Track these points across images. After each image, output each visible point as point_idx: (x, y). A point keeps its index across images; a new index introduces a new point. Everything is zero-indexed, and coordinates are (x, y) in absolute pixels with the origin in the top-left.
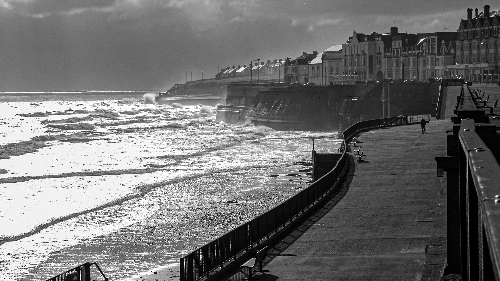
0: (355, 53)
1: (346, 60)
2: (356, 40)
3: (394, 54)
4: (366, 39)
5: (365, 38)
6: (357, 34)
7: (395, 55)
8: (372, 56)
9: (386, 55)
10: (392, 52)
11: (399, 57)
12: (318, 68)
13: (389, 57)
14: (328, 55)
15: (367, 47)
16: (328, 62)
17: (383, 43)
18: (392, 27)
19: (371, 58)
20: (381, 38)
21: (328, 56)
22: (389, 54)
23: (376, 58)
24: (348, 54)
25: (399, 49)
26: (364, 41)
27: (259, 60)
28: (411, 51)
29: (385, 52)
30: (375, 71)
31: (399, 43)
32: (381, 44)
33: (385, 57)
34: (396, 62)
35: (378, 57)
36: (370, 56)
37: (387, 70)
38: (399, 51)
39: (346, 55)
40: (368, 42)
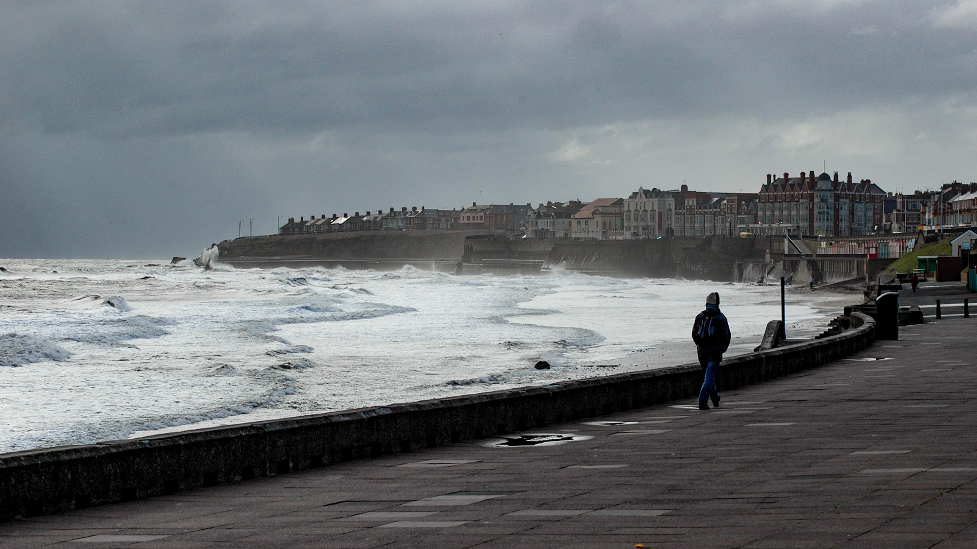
0: (641, 209)
1: (628, 215)
2: (641, 196)
3: (687, 212)
6: (643, 189)
7: (689, 213)
8: (661, 213)
9: (678, 212)
10: (684, 209)
11: (693, 215)
12: (586, 223)
13: (681, 214)
14: (601, 209)
15: (655, 203)
16: (602, 216)
17: (674, 200)
20: (670, 194)
22: (681, 211)
23: (666, 214)
24: (632, 209)
25: (693, 207)
26: (652, 196)
28: (706, 209)
29: (676, 209)
30: (665, 227)
31: (693, 201)
32: (671, 202)
33: (677, 214)
34: (690, 219)
35: (668, 214)
37: (680, 226)
39: (629, 210)
40: (656, 198)
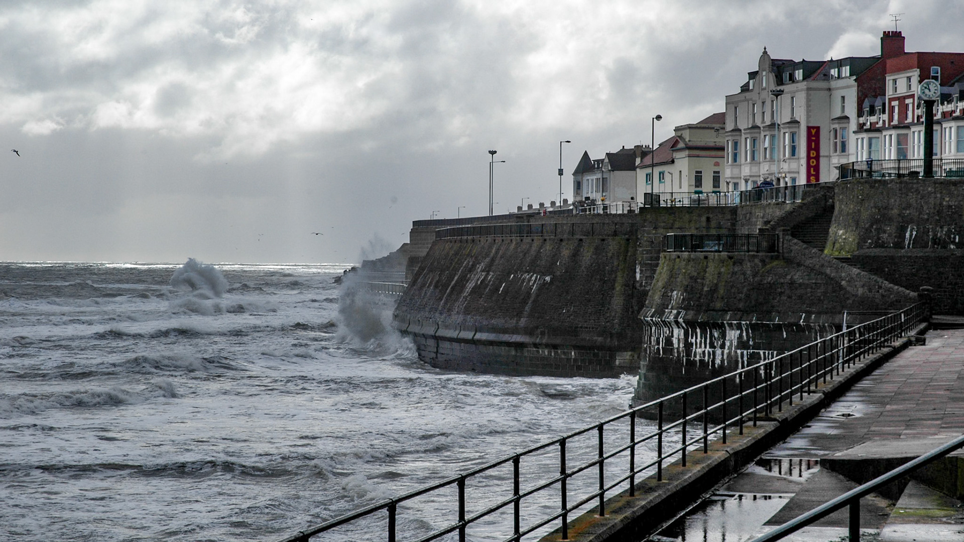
0: (763, 121)
1: (736, 144)
2: (767, 80)
3: (891, 118)
4: (799, 74)
5: (797, 72)
6: (772, 60)
7: (895, 122)
8: (818, 128)
9: (864, 124)
10: (884, 112)
11: (908, 127)
12: (662, 176)
13: (873, 129)
14: (686, 135)
15: (801, 99)
16: (689, 156)
17: (856, 84)
18: (885, 32)
19: (814, 135)
20: (848, 67)
21: (687, 140)
22: (873, 119)
23: (832, 133)
24: (742, 125)
25: (908, 101)
26: (792, 79)
27: (495, 152)
28: (949, 102)
29: (860, 114)
31: (909, 79)
32: (846, 87)
33: (861, 128)
34: (899, 143)
35: (836, 131)
36: (813, 128)
38: (907, 105)
39: (737, 130)
40: (805, 83)
